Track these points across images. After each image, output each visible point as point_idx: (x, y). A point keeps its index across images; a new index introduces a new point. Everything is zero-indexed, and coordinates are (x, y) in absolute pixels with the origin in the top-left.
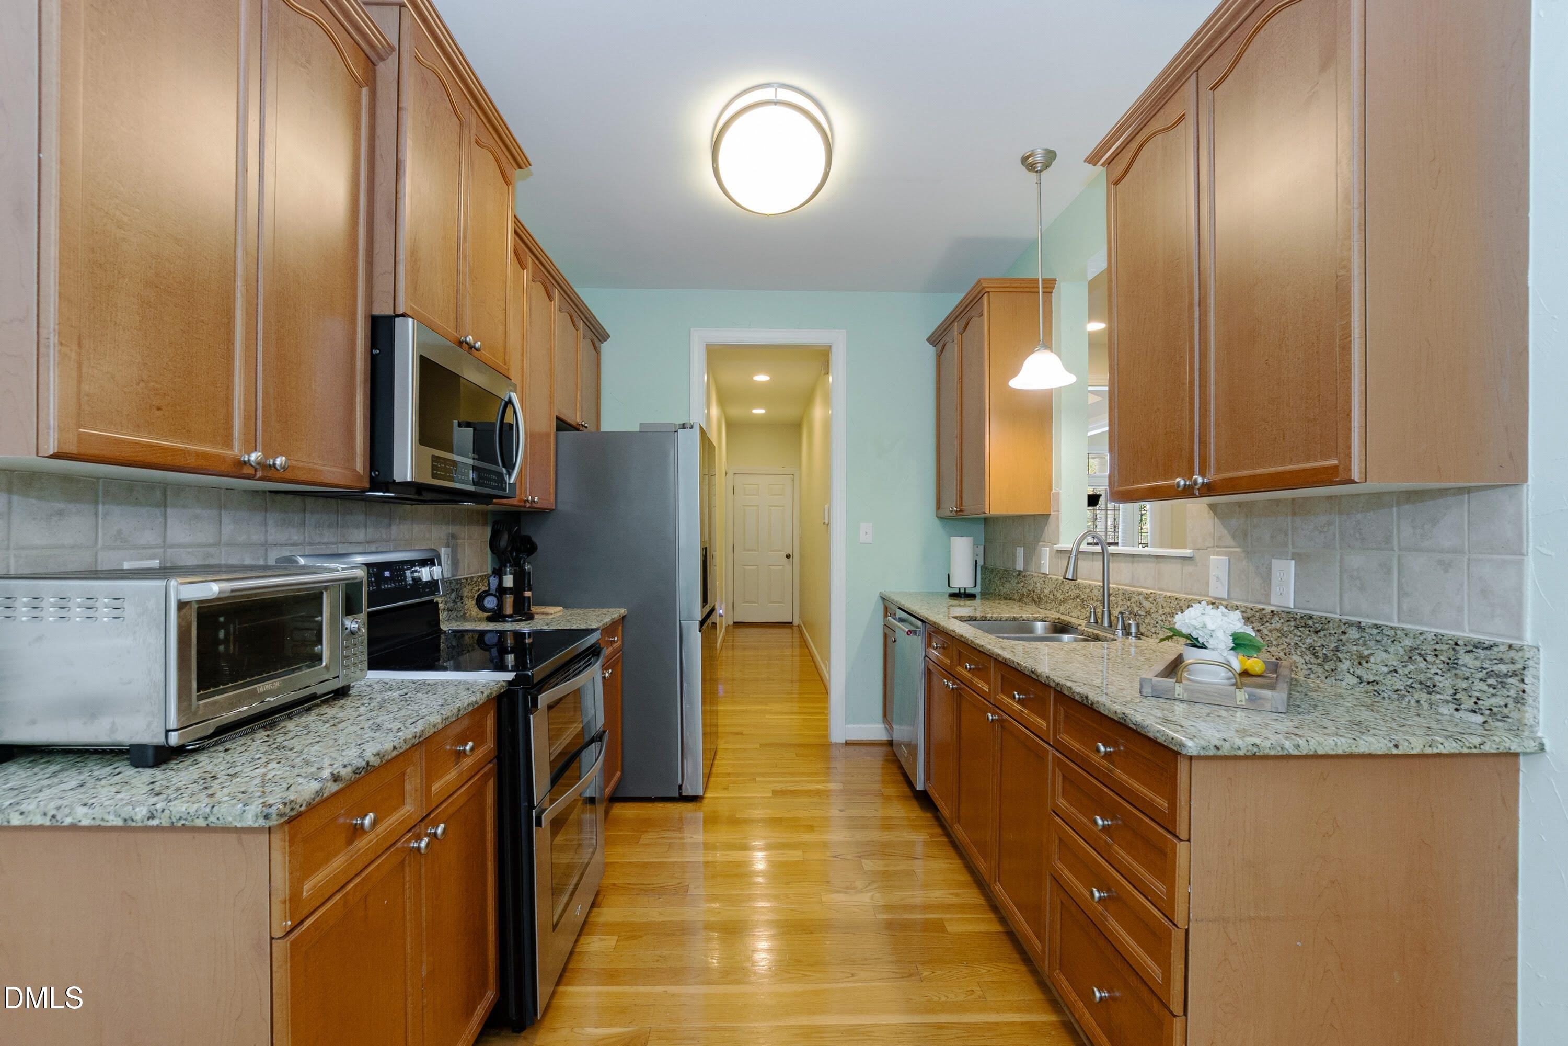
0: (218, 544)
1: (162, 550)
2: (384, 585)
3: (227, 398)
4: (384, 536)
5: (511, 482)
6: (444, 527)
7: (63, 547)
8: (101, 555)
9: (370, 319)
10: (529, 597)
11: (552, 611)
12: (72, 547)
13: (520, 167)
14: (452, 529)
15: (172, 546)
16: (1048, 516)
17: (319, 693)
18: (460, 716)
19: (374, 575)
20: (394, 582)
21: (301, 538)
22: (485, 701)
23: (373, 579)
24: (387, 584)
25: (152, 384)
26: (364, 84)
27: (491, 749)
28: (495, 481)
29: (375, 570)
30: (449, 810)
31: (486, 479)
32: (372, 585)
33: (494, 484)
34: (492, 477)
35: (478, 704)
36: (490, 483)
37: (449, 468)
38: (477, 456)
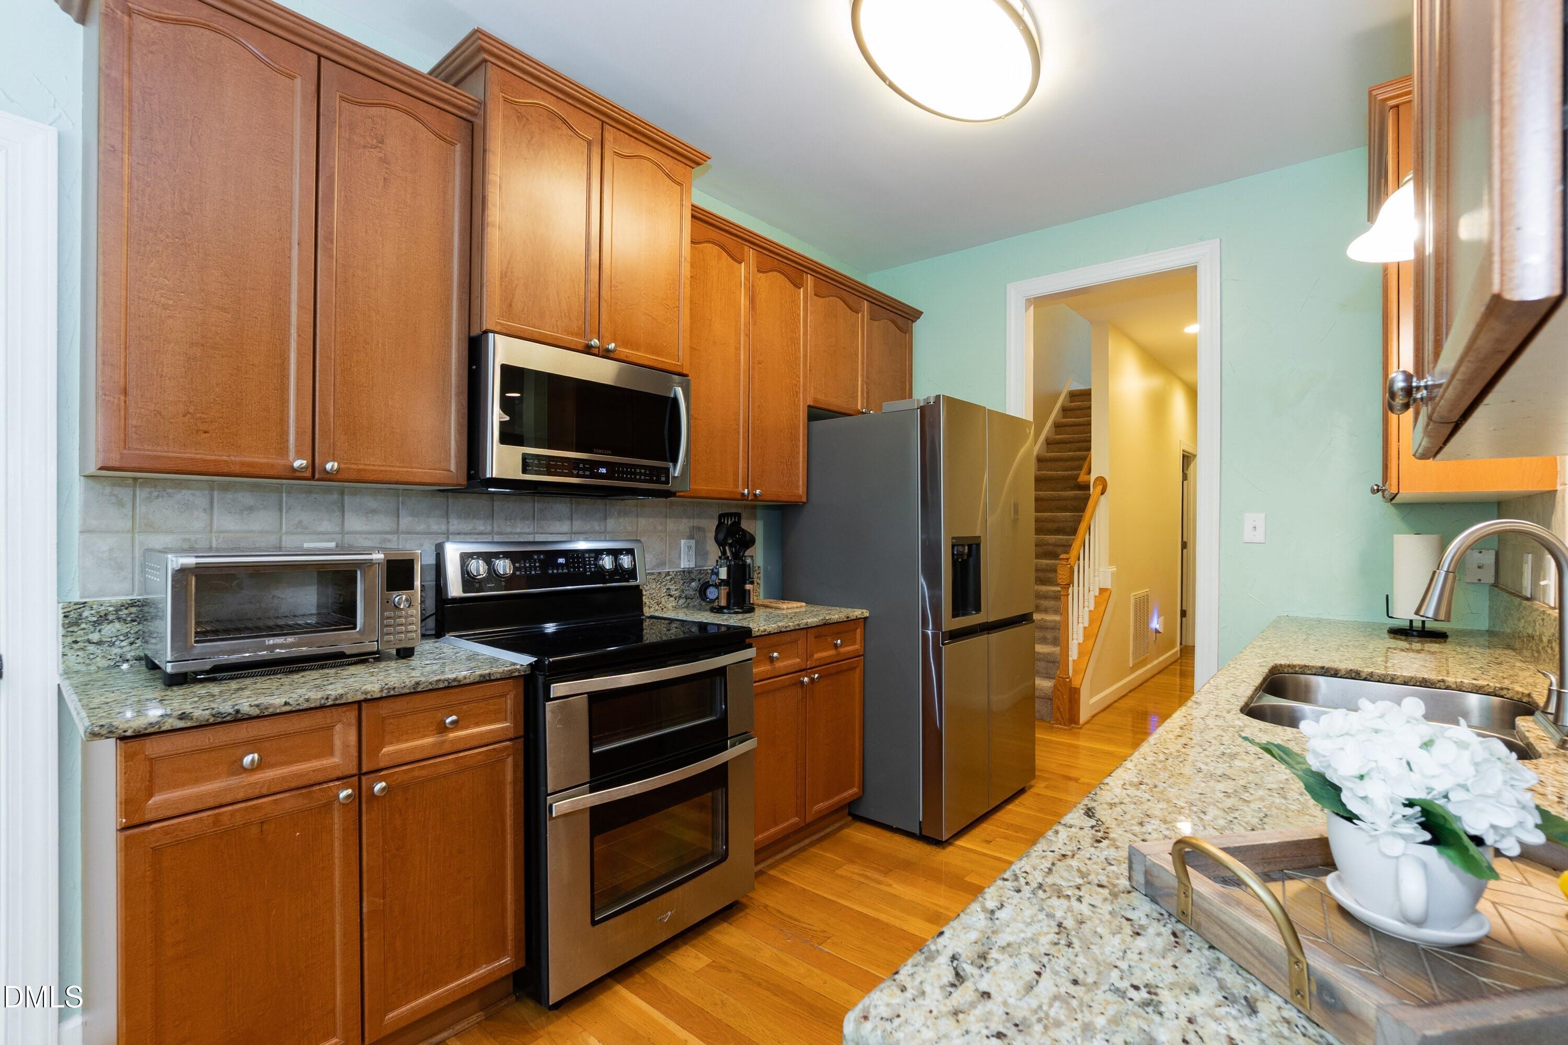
0: (397, 532)
1: (340, 536)
2: (553, 569)
3: (282, 420)
4: (597, 528)
5: (676, 475)
6: (685, 521)
7: (252, 531)
8: (284, 538)
9: (467, 339)
10: (749, 590)
11: (785, 607)
12: (260, 532)
13: (698, 164)
14: (696, 522)
15: (348, 533)
16: (1553, 493)
17: (348, 652)
18: (419, 690)
19: (540, 561)
20: (568, 569)
21: (489, 528)
22: (476, 680)
23: (537, 564)
24: (558, 569)
25: (198, 415)
26: (456, 142)
27: (507, 728)
28: (645, 474)
29: (542, 557)
30: (416, 773)
31: (627, 473)
32: (535, 570)
33: (643, 477)
34: (638, 471)
35: (460, 681)
36: (635, 477)
37: (556, 465)
38: (610, 452)
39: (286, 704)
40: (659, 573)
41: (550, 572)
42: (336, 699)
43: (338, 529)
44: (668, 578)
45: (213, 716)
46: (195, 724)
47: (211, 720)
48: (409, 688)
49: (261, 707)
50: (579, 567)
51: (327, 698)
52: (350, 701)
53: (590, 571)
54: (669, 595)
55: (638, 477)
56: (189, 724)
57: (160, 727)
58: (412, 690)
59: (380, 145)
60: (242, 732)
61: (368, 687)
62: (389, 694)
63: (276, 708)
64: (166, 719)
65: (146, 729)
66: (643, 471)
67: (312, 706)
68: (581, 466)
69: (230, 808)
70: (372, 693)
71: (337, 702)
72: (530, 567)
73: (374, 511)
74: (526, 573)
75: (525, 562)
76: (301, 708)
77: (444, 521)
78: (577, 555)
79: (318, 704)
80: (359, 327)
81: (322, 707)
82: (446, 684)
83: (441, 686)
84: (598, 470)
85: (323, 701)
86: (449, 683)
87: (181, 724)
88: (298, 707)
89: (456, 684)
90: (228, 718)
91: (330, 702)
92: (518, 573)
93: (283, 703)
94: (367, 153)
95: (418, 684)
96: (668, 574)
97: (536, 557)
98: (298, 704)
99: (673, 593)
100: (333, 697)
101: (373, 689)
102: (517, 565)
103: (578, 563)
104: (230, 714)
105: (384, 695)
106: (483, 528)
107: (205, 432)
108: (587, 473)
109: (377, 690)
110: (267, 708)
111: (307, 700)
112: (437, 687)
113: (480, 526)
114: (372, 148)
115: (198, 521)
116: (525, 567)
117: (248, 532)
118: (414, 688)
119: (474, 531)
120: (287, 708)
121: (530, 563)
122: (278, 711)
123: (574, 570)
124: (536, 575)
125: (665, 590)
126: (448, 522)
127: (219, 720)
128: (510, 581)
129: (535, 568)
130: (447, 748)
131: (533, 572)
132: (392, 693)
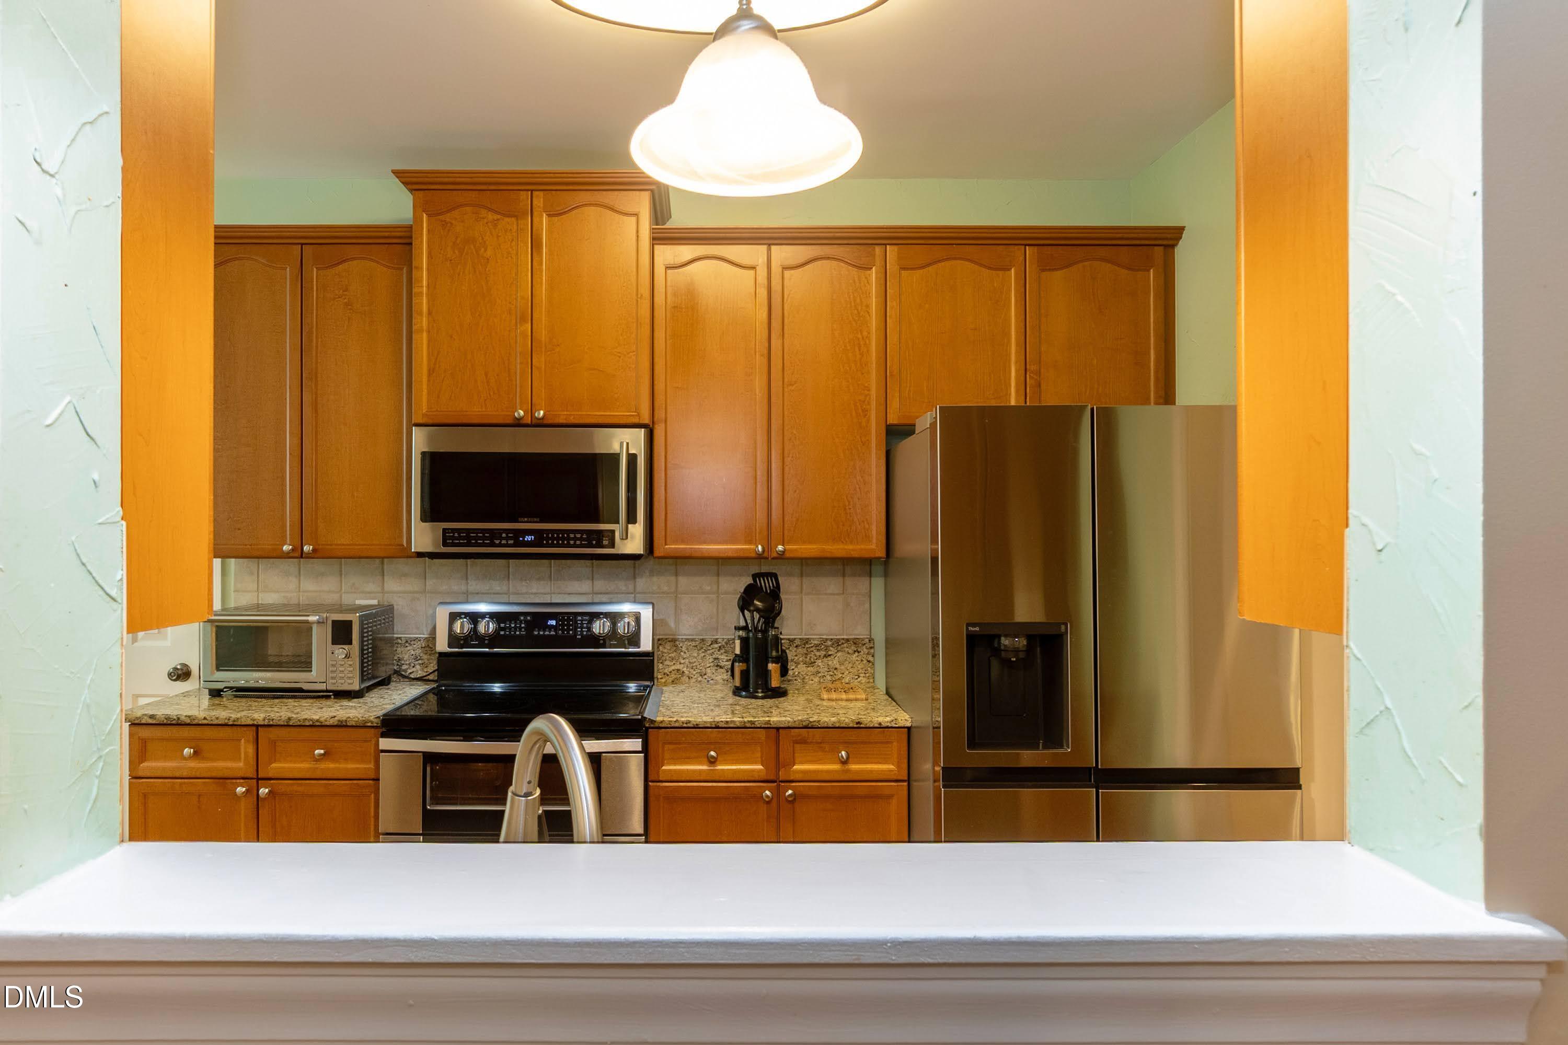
0: (424, 592)
1: (379, 595)
2: (538, 631)
3: (282, 516)
7: (323, 591)
8: (343, 596)
15: (386, 593)
17: (305, 689)
18: (291, 724)
19: (526, 622)
20: (555, 630)
21: (505, 588)
22: (335, 724)
23: (523, 625)
24: (544, 631)
25: (235, 519)
26: (402, 266)
27: (369, 769)
28: (581, 539)
29: (529, 618)
30: (295, 788)
31: (558, 539)
32: (520, 630)
33: (578, 542)
34: (572, 536)
35: (322, 723)
36: (568, 543)
37: (477, 536)
38: (538, 520)
39: (205, 718)
40: (703, 640)
41: (536, 633)
42: (234, 721)
43: (379, 589)
44: (716, 646)
45: (166, 719)
46: (157, 723)
47: (165, 721)
48: (284, 721)
49: (191, 718)
50: (568, 630)
51: (229, 720)
52: (243, 724)
53: (582, 634)
54: (717, 666)
55: (572, 542)
56: (154, 722)
57: (141, 721)
58: (286, 724)
59: (345, 293)
60: (185, 732)
61: (256, 716)
62: (269, 723)
63: (199, 720)
64: (144, 717)
65: (134, 720)
66: (578, 536)
67: (220, 723)
68: (504, 535)
69: (180, 780)
70: (257, 720)
71: (235, 723)
72: (515, 628)
73: (405, 575)
74: (510, 633)
75: (511, 622)
76: (214, 723)
77: (464, 582)
78: (569, 618)
79: (223, 722)
80: (332, 440)
81: (226, 725)
82: (311, 723)
83: (307, 724)
84: (524, 538)
85: (226, 721)
86: (313, 723)
87: (150, 721)
88: (211, 722)
89: (318, 724)
90: (174, 722)
91: (231, 723)
92: (502, 633)
93: (203, 718)
94: (336, 303)
95: (289, 719)
96: (716, 641)
97: (522, 618)
98: (212, 720)
99: (722, 664)
100: (232, 719)
101: (259, 718)
102: (502, 625)
103: (568, 625)
104: (174, 720)
105: (266, 724)
106: (498, 588)
107: (239, 529)
108: (511, 542)
109: (261, 719)
110: (194, 720)
111: (217, 718)
112: (303, 724)
113: (497, 586)
114: (339, 297)
115: (293, 583)
116: (510, 628)
117: (320, 591)
118: (287, 722)
119: (490, 591)
120: (205, 722)
121: (516, 623)
122: (200, 723)
123: (563, 633)
124: (520, 636)
125: (711, 660)
126: (467, 583)
127: (169, 722)
128: (494, 640)
129: (520, 628)
130: (318, 774)
131: (518, 633)
132: (271, 723)
